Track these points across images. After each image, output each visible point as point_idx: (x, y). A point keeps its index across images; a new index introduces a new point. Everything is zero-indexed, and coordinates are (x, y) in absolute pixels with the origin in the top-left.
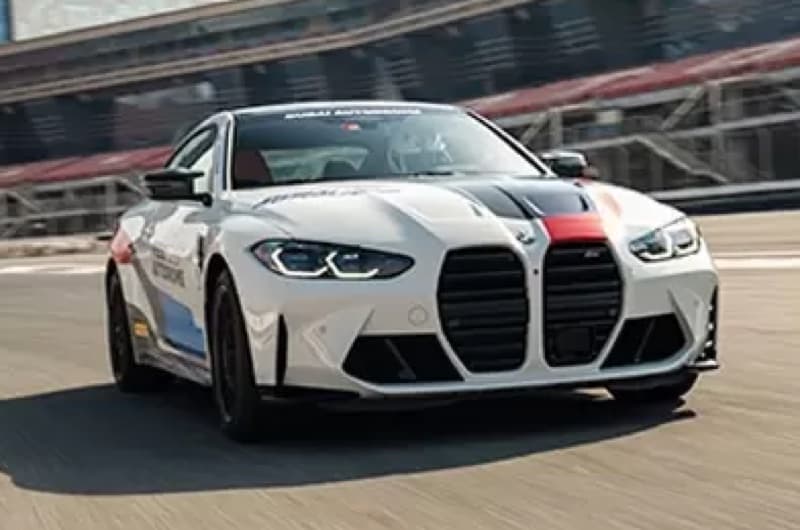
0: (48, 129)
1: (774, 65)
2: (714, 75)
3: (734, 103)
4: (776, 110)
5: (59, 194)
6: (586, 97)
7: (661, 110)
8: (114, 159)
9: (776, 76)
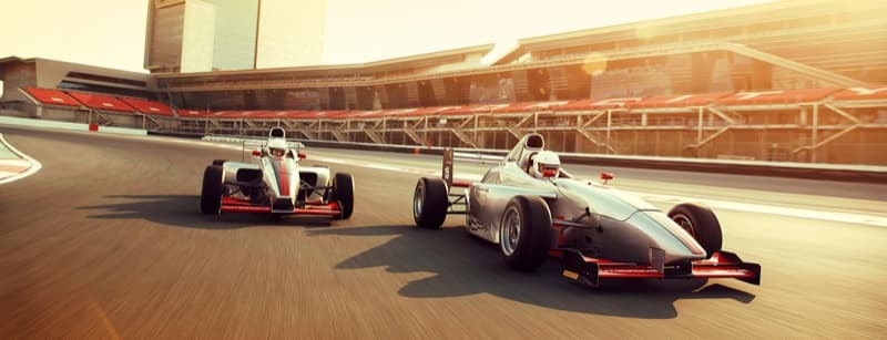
0: (261, 99)
1: (495, 112)
2: (477, 112)
3: (482, 122)
4: (493, 126)
5: (262, 123)
6: (437, 114)
7: (460, 121)
8: (282, 113)
9: (496, 115)
